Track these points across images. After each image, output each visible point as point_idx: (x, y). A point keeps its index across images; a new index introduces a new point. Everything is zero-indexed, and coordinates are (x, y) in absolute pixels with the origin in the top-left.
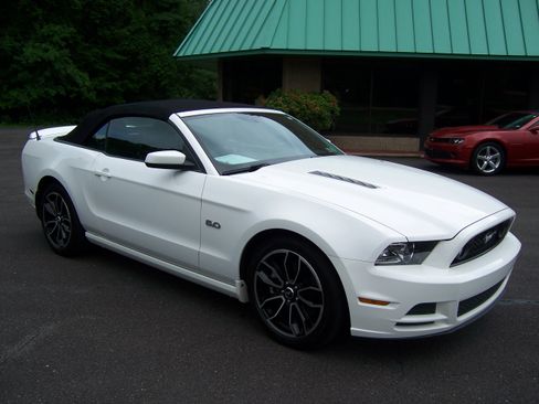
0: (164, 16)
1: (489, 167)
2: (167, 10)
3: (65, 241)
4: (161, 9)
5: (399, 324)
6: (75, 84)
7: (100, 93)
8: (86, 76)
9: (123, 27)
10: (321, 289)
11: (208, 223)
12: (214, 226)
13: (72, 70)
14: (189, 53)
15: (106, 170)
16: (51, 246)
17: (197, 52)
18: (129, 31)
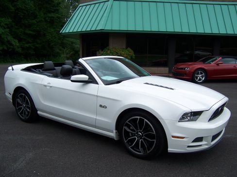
0: (52, 15)
1: (200, 80)
2: (53, 12)
3: (28, 115)
4: (50, 12)
5: (189, 147)
6: (11, 44)
7: (23, 49)
8: (16, 41)
9: (33, 20)
10: (155, 133)
11: (101, 106)
12: (103, 107)
13: (10, 38)
14: (67, 31)
15: (49, 83)
16: (20, 118)
17: (71, 31)
18: (36, 21)
